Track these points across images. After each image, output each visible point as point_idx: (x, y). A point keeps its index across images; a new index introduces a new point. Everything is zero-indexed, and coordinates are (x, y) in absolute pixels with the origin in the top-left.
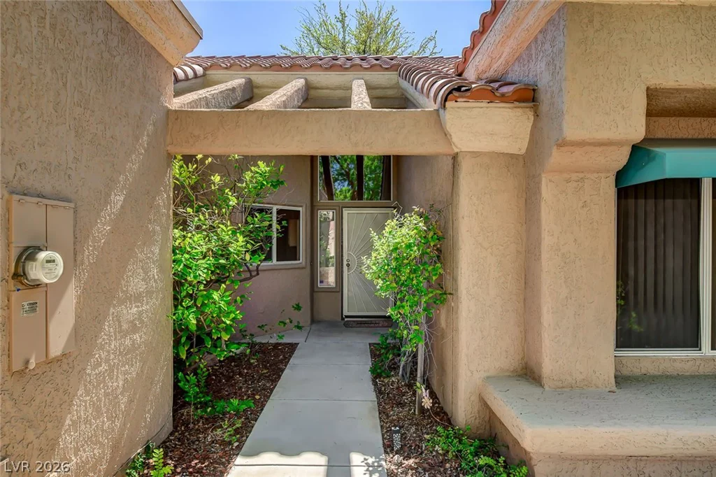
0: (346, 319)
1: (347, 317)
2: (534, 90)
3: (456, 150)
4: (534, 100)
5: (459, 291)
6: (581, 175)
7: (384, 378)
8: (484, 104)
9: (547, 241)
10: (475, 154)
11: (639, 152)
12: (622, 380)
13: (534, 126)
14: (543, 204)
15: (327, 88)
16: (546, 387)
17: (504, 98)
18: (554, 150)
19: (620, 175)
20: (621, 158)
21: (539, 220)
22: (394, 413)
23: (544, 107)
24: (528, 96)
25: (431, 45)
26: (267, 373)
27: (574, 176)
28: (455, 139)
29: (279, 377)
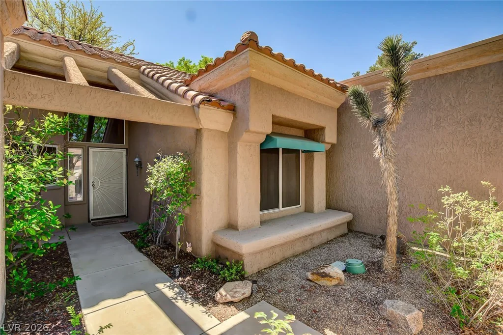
0: (92, 222)
1: (92, 220)
2: (234, 106)
3: (201, 127)
4: (234, 110)
5: (202, 193)
6: (250, 144)
7: (146, 248)
8: (215, 108)
9: (239, 170)
10: (210, 130)
11: (269, 138)
12: (263, 223)
13: (234, 121)
14: (238, 155)
15: (88, 68)
16: (240, 230)
17: (223, 107)
18: (244, 133)
19: (262, 145)
20: (262, 139)
21: (236, 162)
22: (164, 262)
23: (239, 115)
24: (233, 109)
25: (131, 48)
26: (58, 263)
27: (248, 144)
28: (202, 122)
29: (70, 263)
